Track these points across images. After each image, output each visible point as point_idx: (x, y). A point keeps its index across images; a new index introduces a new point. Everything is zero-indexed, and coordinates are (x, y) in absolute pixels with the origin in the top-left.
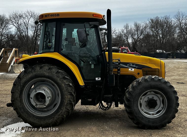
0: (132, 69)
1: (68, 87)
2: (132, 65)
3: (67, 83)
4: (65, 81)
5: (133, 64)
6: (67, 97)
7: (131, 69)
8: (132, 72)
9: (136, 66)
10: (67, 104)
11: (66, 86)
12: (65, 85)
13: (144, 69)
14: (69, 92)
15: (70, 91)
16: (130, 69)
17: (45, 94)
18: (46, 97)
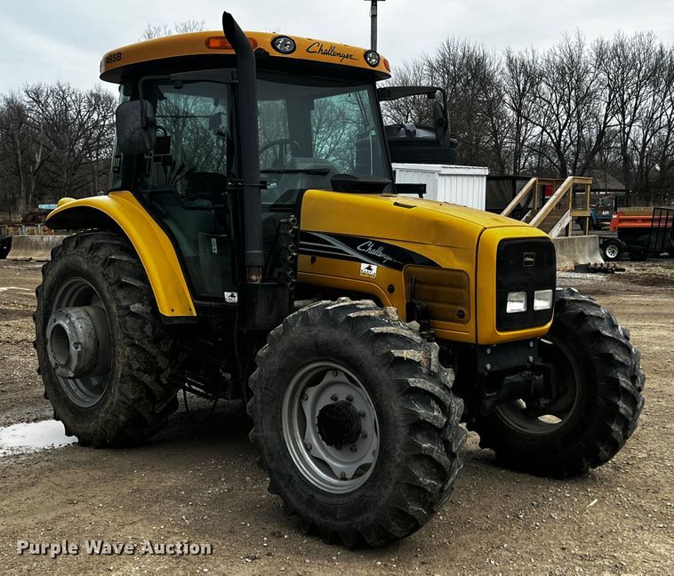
0: (369, 268)
1: (127, 318)
2: (373, 248)
3: (124, 303)
4: (120, 294)
5: (377, 245)
6: (121, 351)
7: (367, 265)
8: (369, 279)
9: (383, 252)
10: (122, 376)
11: (121, 312)
12: (119, 307)
13: (413, 269)
14: (127, 336)
15: (131, 332)
16: (364, 266)
17: (68, 332)
18: (72, 344)
